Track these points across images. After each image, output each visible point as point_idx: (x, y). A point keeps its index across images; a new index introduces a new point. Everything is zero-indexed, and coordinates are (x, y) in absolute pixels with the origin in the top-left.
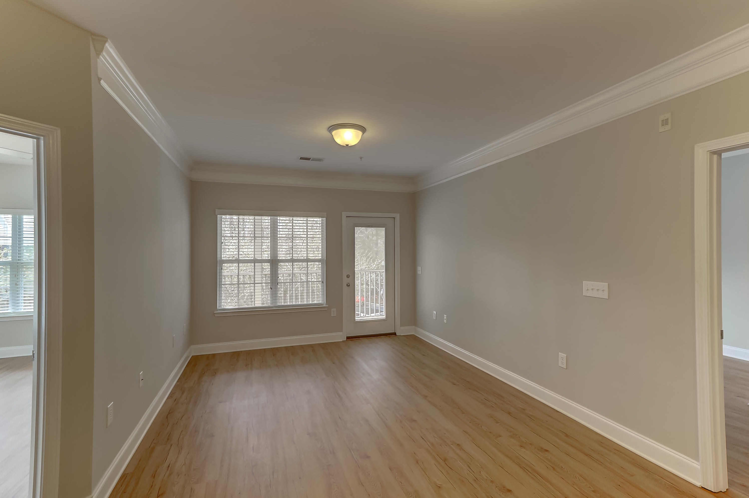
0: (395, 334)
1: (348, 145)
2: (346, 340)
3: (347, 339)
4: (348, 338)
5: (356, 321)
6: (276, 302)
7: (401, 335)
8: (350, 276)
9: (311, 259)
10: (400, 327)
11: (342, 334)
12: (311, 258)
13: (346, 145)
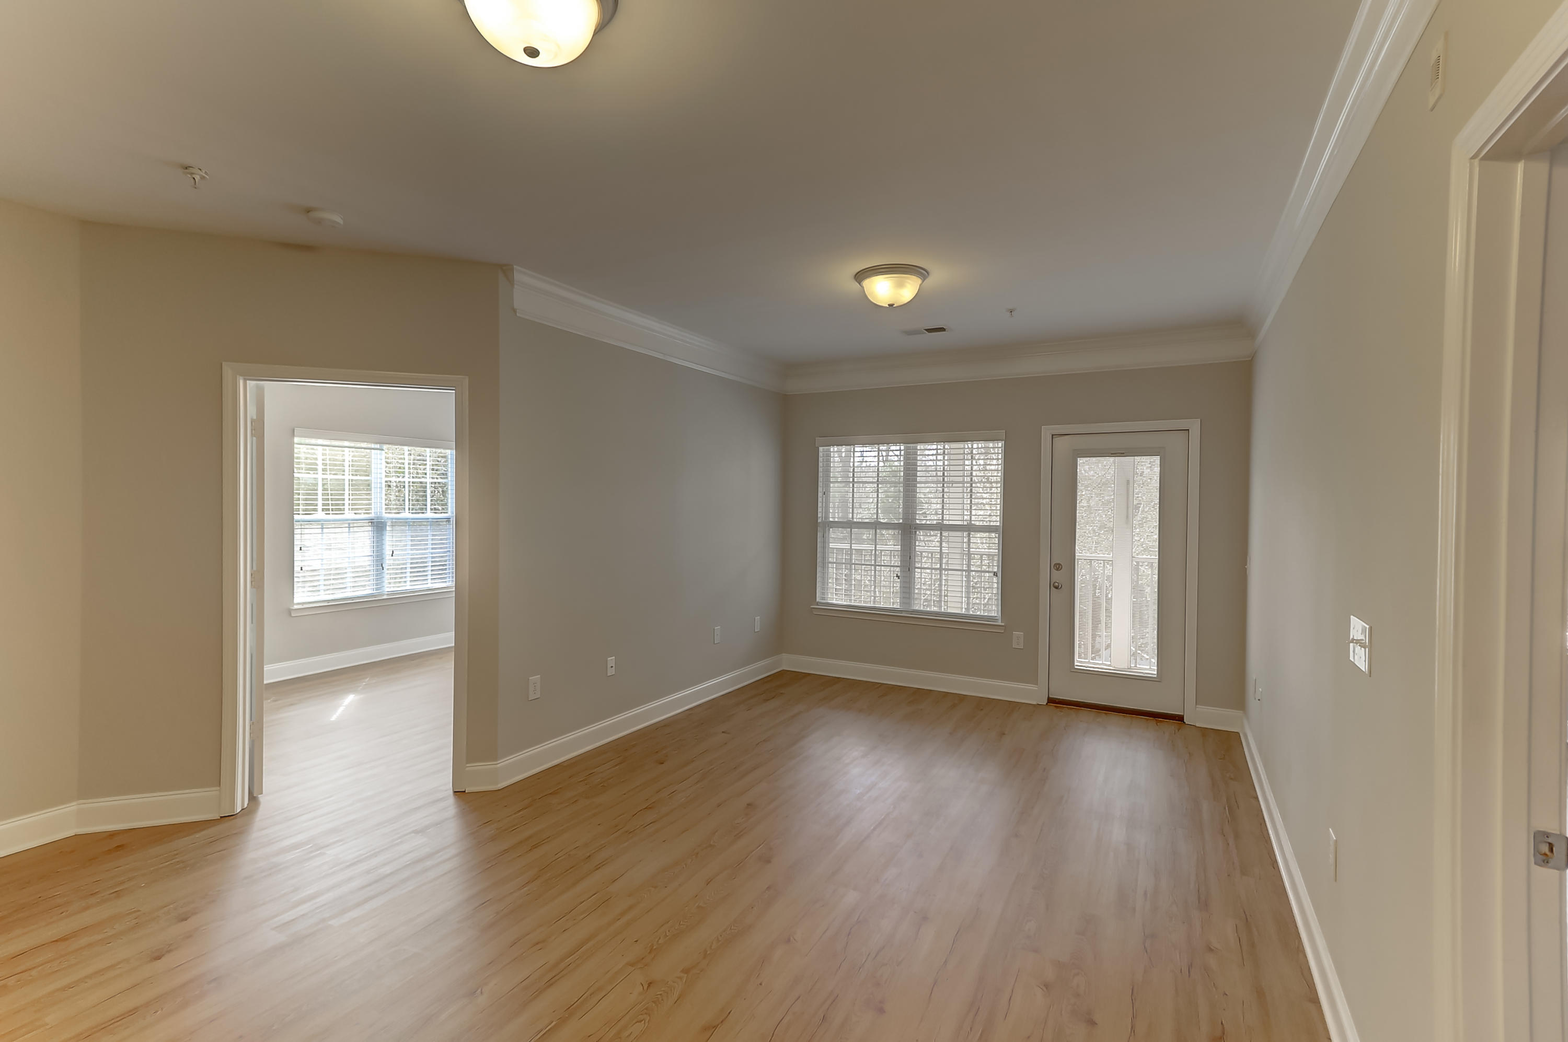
0: (1180, 719)
1: (894, 305)
2: (1047, 704)
3: (1048, 702)
4: (1051, 701)
5: (1076, 667)
6: (909, 604)
7: (1197, 725)
8: (1063, 567)
9: (978, 526)
10: (1196, 705)
11: (1036, 688)
12: (977, 524)
13: (889, 305)
